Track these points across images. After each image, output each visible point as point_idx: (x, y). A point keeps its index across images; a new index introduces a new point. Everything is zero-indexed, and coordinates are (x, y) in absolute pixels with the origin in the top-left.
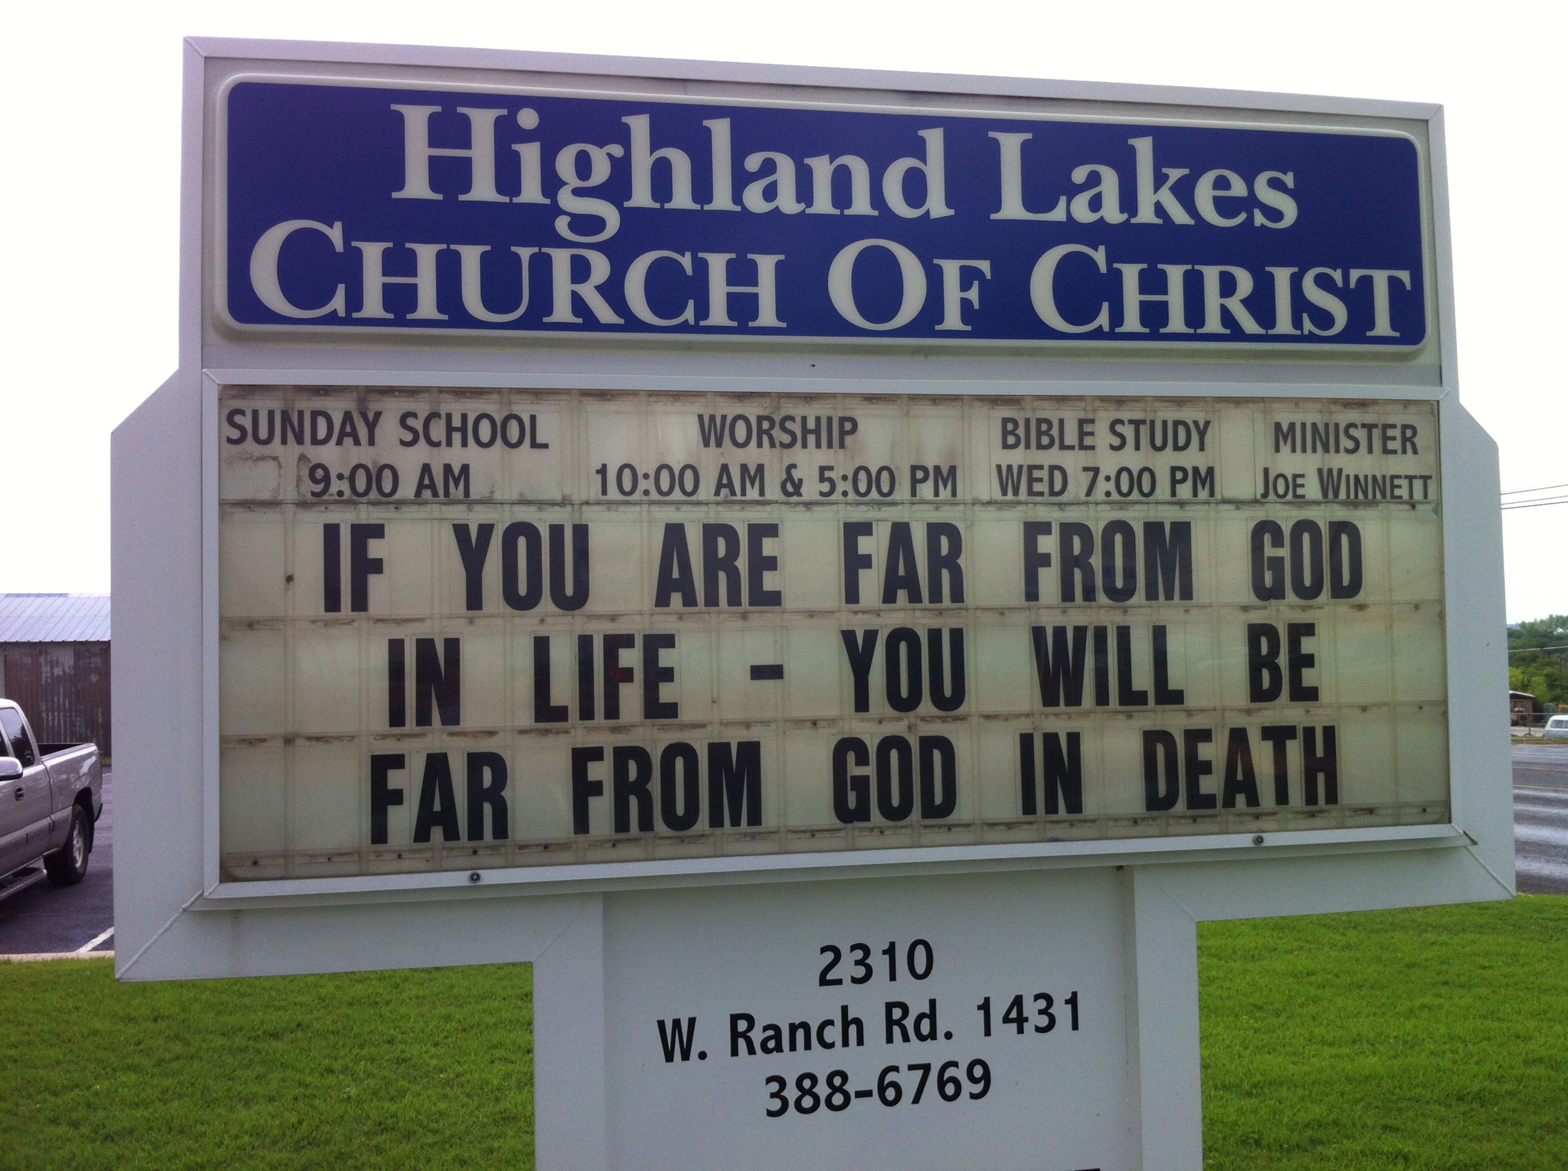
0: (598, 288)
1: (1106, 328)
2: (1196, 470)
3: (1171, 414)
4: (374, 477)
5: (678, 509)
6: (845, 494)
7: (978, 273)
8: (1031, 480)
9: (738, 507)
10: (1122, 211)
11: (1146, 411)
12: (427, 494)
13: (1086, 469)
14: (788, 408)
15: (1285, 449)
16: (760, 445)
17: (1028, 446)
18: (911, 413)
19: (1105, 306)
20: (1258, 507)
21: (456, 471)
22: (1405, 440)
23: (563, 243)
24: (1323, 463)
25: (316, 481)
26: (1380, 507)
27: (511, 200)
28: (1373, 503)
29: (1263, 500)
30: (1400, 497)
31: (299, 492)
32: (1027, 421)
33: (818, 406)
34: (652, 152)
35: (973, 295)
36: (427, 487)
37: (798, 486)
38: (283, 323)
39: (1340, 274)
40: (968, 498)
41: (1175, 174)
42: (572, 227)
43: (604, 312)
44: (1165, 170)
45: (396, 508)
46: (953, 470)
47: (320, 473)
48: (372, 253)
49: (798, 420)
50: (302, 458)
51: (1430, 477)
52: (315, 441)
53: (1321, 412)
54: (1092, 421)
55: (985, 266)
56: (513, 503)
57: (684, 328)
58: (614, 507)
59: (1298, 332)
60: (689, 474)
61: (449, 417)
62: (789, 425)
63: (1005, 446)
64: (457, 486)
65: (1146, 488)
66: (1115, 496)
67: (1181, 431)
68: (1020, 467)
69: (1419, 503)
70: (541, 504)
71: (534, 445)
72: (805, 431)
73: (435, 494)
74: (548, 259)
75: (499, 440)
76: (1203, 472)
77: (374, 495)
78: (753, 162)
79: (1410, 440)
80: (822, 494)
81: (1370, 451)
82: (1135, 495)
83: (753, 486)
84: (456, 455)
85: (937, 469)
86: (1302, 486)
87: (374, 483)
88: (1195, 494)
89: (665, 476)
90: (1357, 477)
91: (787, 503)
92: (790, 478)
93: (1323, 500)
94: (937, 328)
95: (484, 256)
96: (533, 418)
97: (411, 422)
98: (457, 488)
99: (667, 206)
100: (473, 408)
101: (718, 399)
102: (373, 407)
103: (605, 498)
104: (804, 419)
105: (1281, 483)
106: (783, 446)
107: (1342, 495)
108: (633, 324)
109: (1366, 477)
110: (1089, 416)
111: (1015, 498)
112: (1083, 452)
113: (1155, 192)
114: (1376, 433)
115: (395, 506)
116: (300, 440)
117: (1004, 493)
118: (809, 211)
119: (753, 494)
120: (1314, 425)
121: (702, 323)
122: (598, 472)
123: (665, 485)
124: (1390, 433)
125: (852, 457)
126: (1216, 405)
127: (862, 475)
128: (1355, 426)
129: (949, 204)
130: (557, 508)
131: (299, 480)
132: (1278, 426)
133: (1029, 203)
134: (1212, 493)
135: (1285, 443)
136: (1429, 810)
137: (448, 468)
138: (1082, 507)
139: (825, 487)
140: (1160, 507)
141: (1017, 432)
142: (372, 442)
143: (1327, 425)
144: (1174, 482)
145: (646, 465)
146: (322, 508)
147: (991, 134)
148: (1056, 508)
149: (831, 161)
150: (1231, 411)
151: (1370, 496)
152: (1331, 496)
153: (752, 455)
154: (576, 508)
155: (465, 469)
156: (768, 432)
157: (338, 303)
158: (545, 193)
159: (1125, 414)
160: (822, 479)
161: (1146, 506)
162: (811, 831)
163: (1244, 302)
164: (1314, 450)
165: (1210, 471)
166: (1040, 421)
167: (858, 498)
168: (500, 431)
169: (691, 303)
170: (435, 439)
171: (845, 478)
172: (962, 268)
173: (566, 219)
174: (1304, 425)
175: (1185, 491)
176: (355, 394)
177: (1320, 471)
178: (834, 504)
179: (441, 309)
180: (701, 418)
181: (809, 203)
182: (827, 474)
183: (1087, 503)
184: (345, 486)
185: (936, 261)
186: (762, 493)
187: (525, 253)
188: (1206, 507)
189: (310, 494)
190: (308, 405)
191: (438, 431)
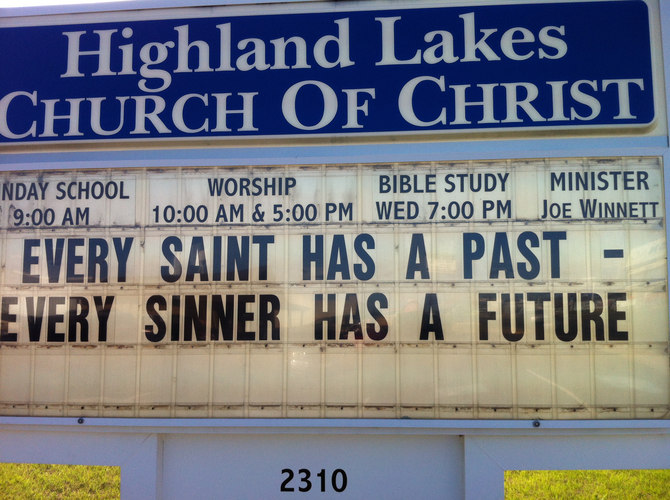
0: (160, 115)
1: (444, 122)
2: (499, 203)
3: (484, 170)
4: (43, 215)
5: (196, 229)
6: (288, 219)
7: (368, 96)
8: (397, 210)
9: (228, 227)
10: (455, 55)
11: (468, 169)
12: (68, 223)
13: (430, 203)
14: (258, 174)
15: (558, 188)
16: (241, 194)
17: (395, 191)
18: (327, 174)
19: (444, 110)
20: (540, 223)
21: (83, 212)
22: (639, 181)
23: (142, 93)
24: (584, 197)
25: (16, 218)
26: (623, 221)
27: (117, 74)
28: (619, 219)
29: (543, 219)
30: (637, 216)
31: (9, 223)
32: (395, 177)
33: (274, 172)
34: (189, 43)
35: (365, 108)
36: (68, 220)
37: (262, 216)
38: (7, 142)
39: (596, 85)
40: (360, 221)
41: (488, 32)
42: (147, 85)
43: (161, 127)
44: (482, 31)
45: (52, 230)
46: (350, 205)
47: (19, 214)
48: (50, 105)
49: (263, 180)
50: (12, 206)
51: (657, 203)
52: (18, 198)
53: (582, 166)
54: (434, 176)
55: (372, 92)
56: (110, 227)
57: (203, 133)
58: (161, 229)
59: (568, 119)
60: (202, 211)
61: (80, 184)
62: (257, 183)
63: (382, 191)
64: (82, 219)
65: (467, 213)
66: (448, 218)
67: (490, 180)
68: (390, 203)
69: (649, 219)
70: (124, 227)
71: (122, 197)
72: (267, 186)
73: (72, 223)
74: (134, 102)
75: (104, 195)
76: (504, 204)
77: (43, 224)
78: (242, 45)
79: (643, 181)
80: (275, 220)
81: (616, 188)
82: (461, 217)
83: (237, 216)
84: (83, 204)
85: (341, 205)
86: (570, 210)
87: (43, 218)
88: (499, 216)
89: (189, 211)
90: (606, 205)
91: (256, 225)
92: (257, 211)
93: (583, 219)
94: (343, 127)
95: (103, 103)
96: (122, 183)
97: (62, 187)
98: (82, 220)
99: (196, 71)
100: (92, 178)
101: (220, 170)
102: (45, 180)
103: (157, 224)
104: (266, 180)
105: (555, 209)
106: (254, 194)
107: (597, 215)
108: (176, 132)
109: (613, 204)
110: (433, 173)
111: (387, 220)
112: (428, 194)
113: (476, 43)
114: (620, 178)
115: (52, 229)
116: (11, 198)
117: (381, 217)
118: (272, 68)
119: (237, 220)
120: (578, 175)
121: (213, 131)
122: (154, 210)
123: (189, 217)
124: (629, 176)
125: (293, 200)
126: (513, 164)
127: (298, 209)
128: (605, 173)
129: (351, 59)
130: (132, 229)
131: (9, 216)
132: (553, 175)
133: (398, 55)
134: (509, 216)
135: (558, 185)
136: (655, 410)
137: (78, 210)
138: (427, 225)
139: (277, 216)
140: (476, 224)
141: (389, 183)
142: (43, 198)
143: (586, 174)
144: (485, 210)
145: (179, 207)
146: (18, 231)
147: (377, 19)
148: (412, 226)
149: (285, 41)
150: (523, 167)
151: (616, 215)
152: (589, 215)
153: (237, 200)
154: (142, 229)
155: (87, 210)
156: (246, 187)
157: (33, 131)
158: (134, 69)
159: (455, 171)
160: (275, 212)
161: (467, 223)
162: (261, 406)
163: (532, 103)
164: (578, 189)
165: (509, 203)
166: (402, 177)
167: (295, 222)
168: (105, 190)
169: (207, 120)
170: (73, 196)
171: (288, 211)
172: (359, 94)
173: (145, 81)
174: (570, 174)
175: (492, 215)
176: (37, 174)
177: (581, 201)
178: (281, 225)
179: (80, 130)
180: (209, 180)
181: (273, 63)
182: (278, 209)
183: (431, 223)
184: (29, 220)
185: (343, 91)
186: (242, 220)
187: (122, 100)
188: (506, 224)
189: (14, 224)
190: (15, 180)
191: (75, 191)
